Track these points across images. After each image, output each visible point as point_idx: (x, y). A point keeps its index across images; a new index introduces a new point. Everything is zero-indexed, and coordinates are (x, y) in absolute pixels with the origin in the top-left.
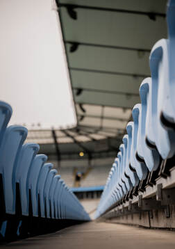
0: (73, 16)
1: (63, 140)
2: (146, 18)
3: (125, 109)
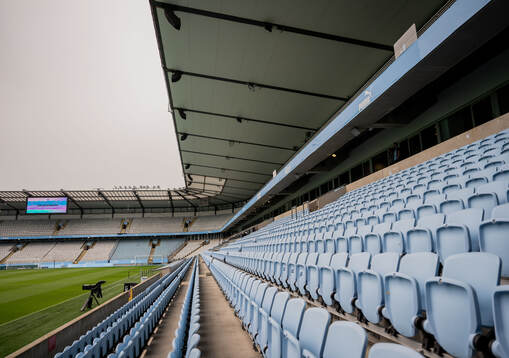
0: (184, 116)
1: (176, 198)
2: (235, 120)
3: (221, 178)
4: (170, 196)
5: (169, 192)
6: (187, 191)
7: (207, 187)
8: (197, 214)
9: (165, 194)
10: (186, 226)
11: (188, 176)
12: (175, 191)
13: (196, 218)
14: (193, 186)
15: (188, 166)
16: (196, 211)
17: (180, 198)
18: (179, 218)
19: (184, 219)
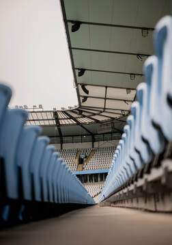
1: (65, 122)
4: (57, 119)
5: (55, 113)
6: (80, 111)
7: (110, 104)
8: (96, 144)
9: (51, 116)
10: (81, 161)
11: (82, 87)
12: (64, 112)
13: (94, 151)
14: (89, 103)
15: (82, 72)
16: (94, 141)
17: (71, 122)
18: (70, 151)
19: (78, 151)
